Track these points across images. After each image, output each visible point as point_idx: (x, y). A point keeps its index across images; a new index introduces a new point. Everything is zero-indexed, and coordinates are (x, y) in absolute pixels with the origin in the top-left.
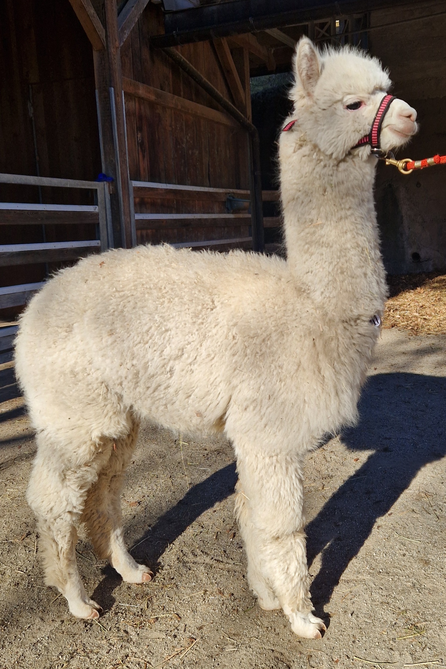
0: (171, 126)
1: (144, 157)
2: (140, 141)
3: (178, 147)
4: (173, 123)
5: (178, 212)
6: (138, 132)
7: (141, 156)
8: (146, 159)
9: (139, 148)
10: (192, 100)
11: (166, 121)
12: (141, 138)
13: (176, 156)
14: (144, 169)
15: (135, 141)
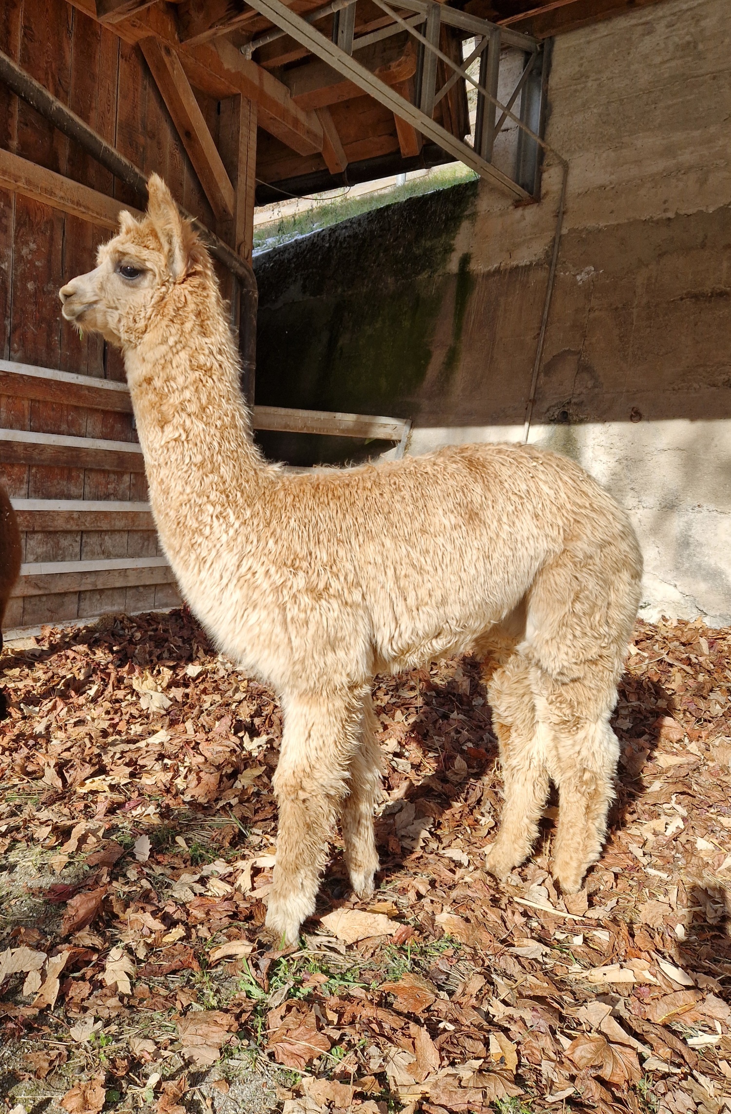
10: (58, 171)
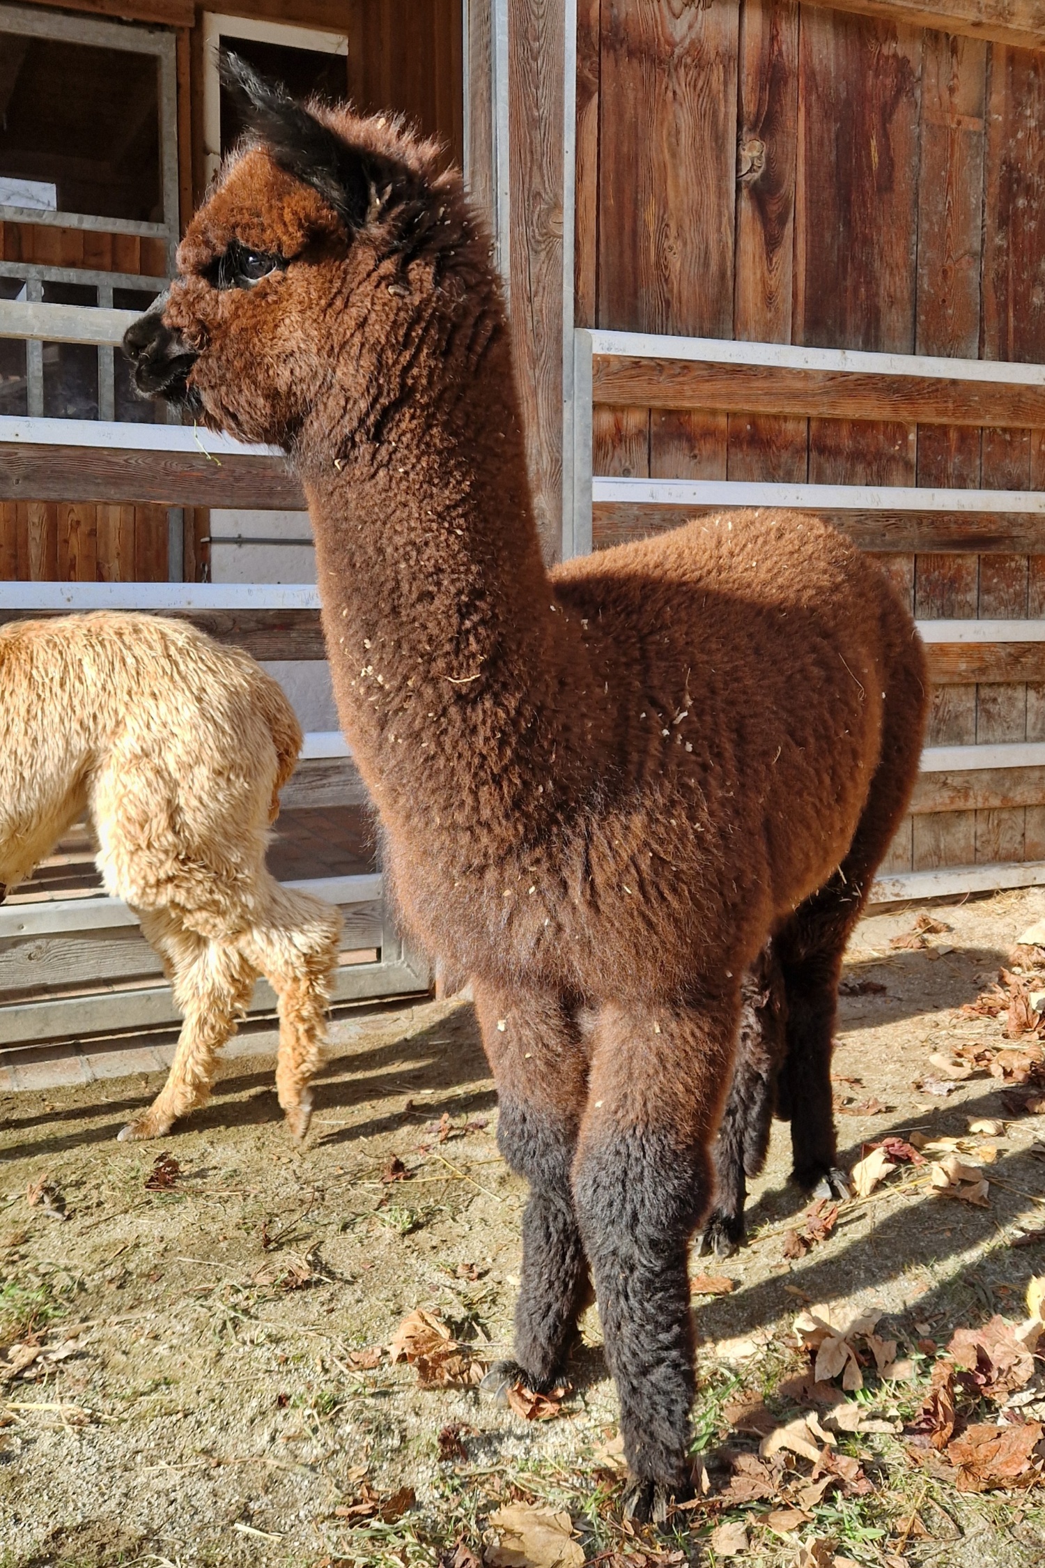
0: (980, 112)
1: (771, 243)
2: (756, 175)
3: (1021, 202)
4: (998, 98)
5: (928, 476)
6: (746, 137)
7: (751, 243)
8: (784, 253)
9: (746, 206)
11: (952, 90)
12: (762, 165)
13: (999, 241)
14: (769, 298)
15: (722, 177)
